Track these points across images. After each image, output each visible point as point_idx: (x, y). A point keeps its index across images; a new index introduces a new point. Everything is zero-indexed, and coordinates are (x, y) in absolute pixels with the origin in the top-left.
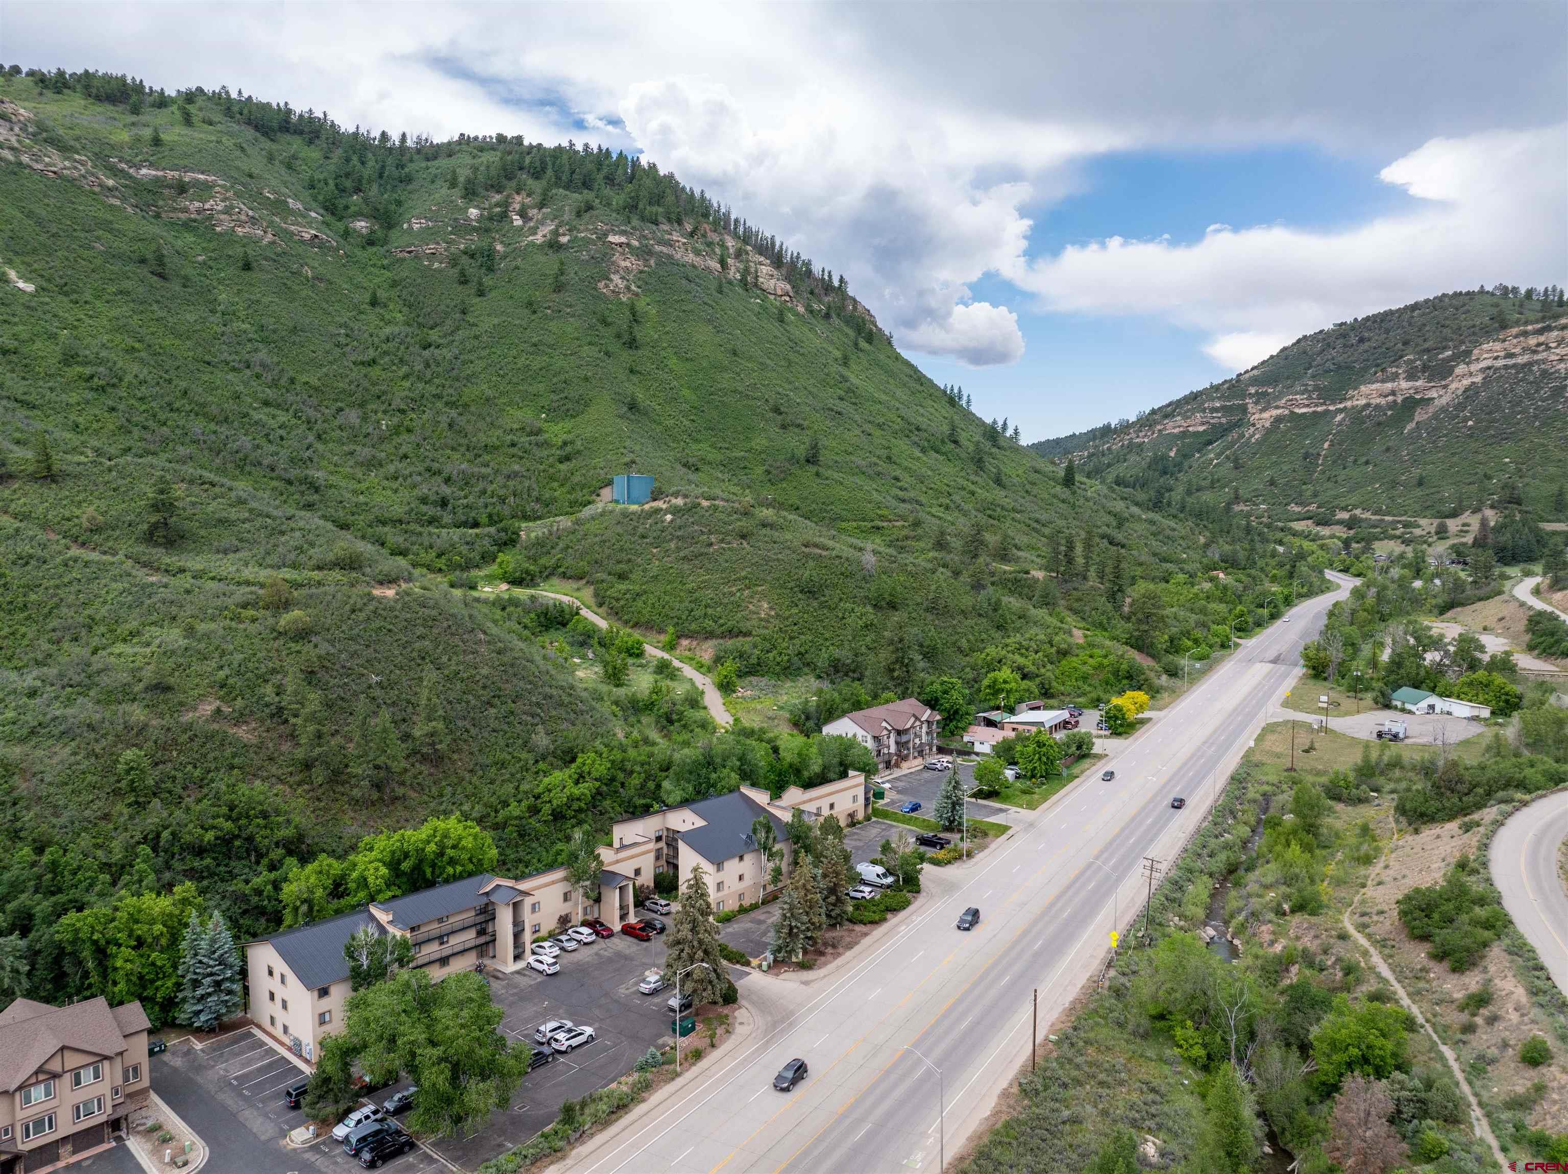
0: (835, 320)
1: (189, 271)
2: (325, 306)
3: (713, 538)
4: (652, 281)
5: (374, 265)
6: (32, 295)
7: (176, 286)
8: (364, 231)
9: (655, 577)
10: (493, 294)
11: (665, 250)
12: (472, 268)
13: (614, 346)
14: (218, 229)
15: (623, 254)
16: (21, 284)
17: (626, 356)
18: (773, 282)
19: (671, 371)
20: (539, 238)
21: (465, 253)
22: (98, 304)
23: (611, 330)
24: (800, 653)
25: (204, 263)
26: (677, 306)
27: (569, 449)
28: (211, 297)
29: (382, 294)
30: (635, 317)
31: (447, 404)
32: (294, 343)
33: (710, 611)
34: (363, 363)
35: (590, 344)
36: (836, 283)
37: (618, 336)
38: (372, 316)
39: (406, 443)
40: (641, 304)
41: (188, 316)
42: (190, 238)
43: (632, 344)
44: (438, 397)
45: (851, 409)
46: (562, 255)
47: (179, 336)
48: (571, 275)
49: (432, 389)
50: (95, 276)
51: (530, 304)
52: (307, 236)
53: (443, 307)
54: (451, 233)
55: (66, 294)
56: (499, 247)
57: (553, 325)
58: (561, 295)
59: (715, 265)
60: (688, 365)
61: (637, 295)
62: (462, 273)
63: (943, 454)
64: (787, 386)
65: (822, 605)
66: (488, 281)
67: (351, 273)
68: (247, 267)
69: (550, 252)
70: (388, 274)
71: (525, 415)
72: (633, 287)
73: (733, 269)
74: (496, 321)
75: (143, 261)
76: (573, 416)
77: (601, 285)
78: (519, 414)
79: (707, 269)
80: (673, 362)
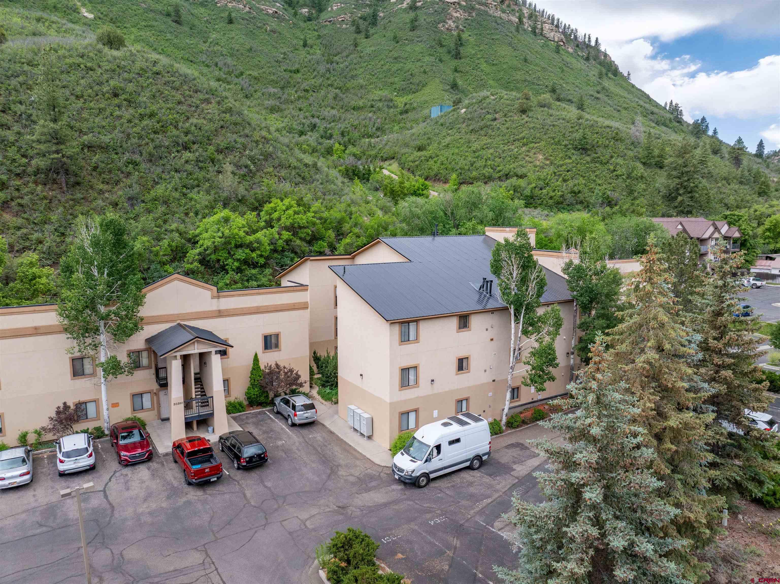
0: (592, 61)
1: (196, 22)
2: (274, 43)
3: (497, 116)
4: (474, 24)
5: (309, 29)
6: (90, 20)
7: (186, 28)
8: (307, 14)
9: (447, 146)
10: (375, 36)
11: (482, 8)
12: (363, 25)
13: (446, 58)
14: (219, 5)
15: (454, 9)
16: (86, 14)
17: (454, 63)
18: (552, 34)
19: (482, 71)
20: (405, 5)
21: (361, 18)
22: (133, 29)
23: (445, 49)
24: (573, 192)
25: (207, 20)
26: (489, 37)
27: (408, 106)
28: (206, 35)
29: (309, 42)
30: (460, 42)
31: (336, 89)
32: (248, 56)
33: (489, 163)
34: (291, 71)
35: (430, 55)
36: (593, 43)
37: (449, 52)
38: (303, 53)
39: (302, 104)
40: (465, 36)
41: (187, 41)
42: (202, 10)
43: (457, 56)
44: (331, 85)
45: (606, 99)
46: (419, 12)
47: (178, 48)
48: (421, 20)
49: (329, 82)
50: (136, 17)
51: (395, 38)
52: (271, 12)
53: (344, 45)
54: (354, 8)
55: (114, 23)
56: (381, 15)
57: (408, 48)
58: (415, 32)
59: (515, 19)
60: (494, 68)
61: (463, 31)
62: (358, 28)
63: (671, 128)
64: (561, 81)
65: (594, 161)
66: (372, 31)
67: (294, 32)
68: (231, 21)
69: (411, 12)
70: (316, 33)
71: (385, 93)
72: (461, 27)
73: (527, 25)
74: (373, 48)
75: (168, 15)
76: (414, 93)
77: (440, 25)
78: (380, 92)
79: (510, 21)
80: (484, 66)
